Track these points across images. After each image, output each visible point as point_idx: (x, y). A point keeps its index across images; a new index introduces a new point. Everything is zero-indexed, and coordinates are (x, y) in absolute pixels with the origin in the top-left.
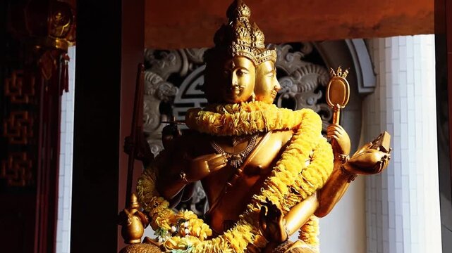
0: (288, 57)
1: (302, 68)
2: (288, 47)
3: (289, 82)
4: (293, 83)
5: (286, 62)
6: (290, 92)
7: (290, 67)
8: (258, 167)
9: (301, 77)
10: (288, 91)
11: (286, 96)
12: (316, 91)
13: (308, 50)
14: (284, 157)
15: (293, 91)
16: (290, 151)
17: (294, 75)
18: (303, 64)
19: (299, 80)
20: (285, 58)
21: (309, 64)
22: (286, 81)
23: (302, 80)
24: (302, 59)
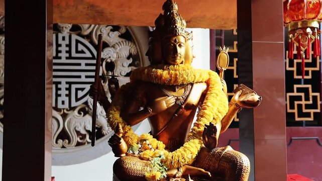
0: (110, 34)
1: (119, 42)
2: (111, 27)
3: (110, 51)
4: (114, 52)
5: (109, 38)
6: (111, 58)
7: (111, 41)
8: (193, 105)
9: (118, 48)
10: (110, 57)
11: (109, 60)
12: (128, 58)
13: (123, 31)
14: (209, 98)
15: (113, 57)
16: (212, 95)
17: (113, 47)
18: (120, 40)
19: (118, 50)
20: (108, 35)
21: (124, 40)
22: (109, 50)
23: (120, 50)
24: (120, 36)
